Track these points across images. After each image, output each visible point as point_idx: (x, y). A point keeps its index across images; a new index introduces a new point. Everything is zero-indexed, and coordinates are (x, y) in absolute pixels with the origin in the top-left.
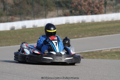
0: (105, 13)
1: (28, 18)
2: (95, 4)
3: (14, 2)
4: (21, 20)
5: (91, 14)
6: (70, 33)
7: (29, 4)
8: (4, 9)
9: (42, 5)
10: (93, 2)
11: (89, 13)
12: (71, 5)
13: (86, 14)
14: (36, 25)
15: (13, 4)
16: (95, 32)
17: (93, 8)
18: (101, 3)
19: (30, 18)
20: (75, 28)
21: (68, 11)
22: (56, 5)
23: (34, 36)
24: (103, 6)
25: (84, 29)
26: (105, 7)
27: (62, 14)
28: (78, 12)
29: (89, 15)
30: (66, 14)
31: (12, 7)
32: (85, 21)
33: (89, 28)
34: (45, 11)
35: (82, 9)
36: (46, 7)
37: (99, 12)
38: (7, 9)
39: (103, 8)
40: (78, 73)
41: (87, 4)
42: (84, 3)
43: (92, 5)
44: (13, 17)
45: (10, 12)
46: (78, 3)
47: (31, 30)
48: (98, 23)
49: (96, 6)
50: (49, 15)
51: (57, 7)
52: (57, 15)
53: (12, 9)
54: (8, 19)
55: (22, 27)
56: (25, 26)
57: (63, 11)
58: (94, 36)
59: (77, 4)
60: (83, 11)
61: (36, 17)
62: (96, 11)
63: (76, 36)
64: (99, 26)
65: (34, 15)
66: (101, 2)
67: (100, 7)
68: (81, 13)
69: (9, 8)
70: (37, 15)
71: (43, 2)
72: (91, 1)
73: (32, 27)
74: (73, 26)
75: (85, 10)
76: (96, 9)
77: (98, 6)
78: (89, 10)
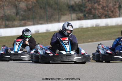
0: (119, 16)
1: (41, 22)
2: (109, 8)
3: (27, 7)
4: (34, 24)
5: (105, 18)
6: (84, 37)
7: (42, 8)
8: (17, 14)
9: (55, 9)
10: (107, 6)
11: (103, 17)
12: (84, 9)
13: (100, 17)
14: (49, 29)
15: (26, 8)
16: (109, 36)
17: (107, 11)
18: (115, 7)
19: (43, 22)
20: (89, 32)
21: (81, 15)
22: (69, 9)
23: (47, 41)
24: (117, 9)
25: (98, 32)
26: (119, 10)
27: (75, 18)
28: (92, 16)
29: (103, 18)
30: (80, 18)
31: (25, 11)
32: (99, 25)
33: (103, 32)
34: (58, 15)
35: (95, 12)
36: (59, 11)
37: (113, 15)
38: (20, 14)
39: (117, 12)
40: (94, 77)
41: (101, 8)
42: (98, 7)
43: (106, 9)
44: (26, 22)
45: (22, 16)
46: (92, 7)
47: (45, 34)
48: (112, 27)
49: (110, 9)
50: (62, 19)
51: (70, 11)
52: (70, 19)
53: (24, 13)
54: (21, 23)
55: (35, 32)
56: (37, 30)
57: (76, 15)
58: (108, 40)
59: (90, 8)
60: (97, 14)
61: (49, 22)
62: (110, 14)
63: (89, 40)
64: (113, 30)
65: (47, 19)
66: (115, 5)
67: (114, 11)
68: (95, 17)
69: (22, 12)
70: (50, 19)
71: (56, 6)
72: (105, 5)
73: (45, 31)
74: (87, 30)
75: (98, 14)
76: (110, 13)
77: (113, 9)
78: (103, 14)
